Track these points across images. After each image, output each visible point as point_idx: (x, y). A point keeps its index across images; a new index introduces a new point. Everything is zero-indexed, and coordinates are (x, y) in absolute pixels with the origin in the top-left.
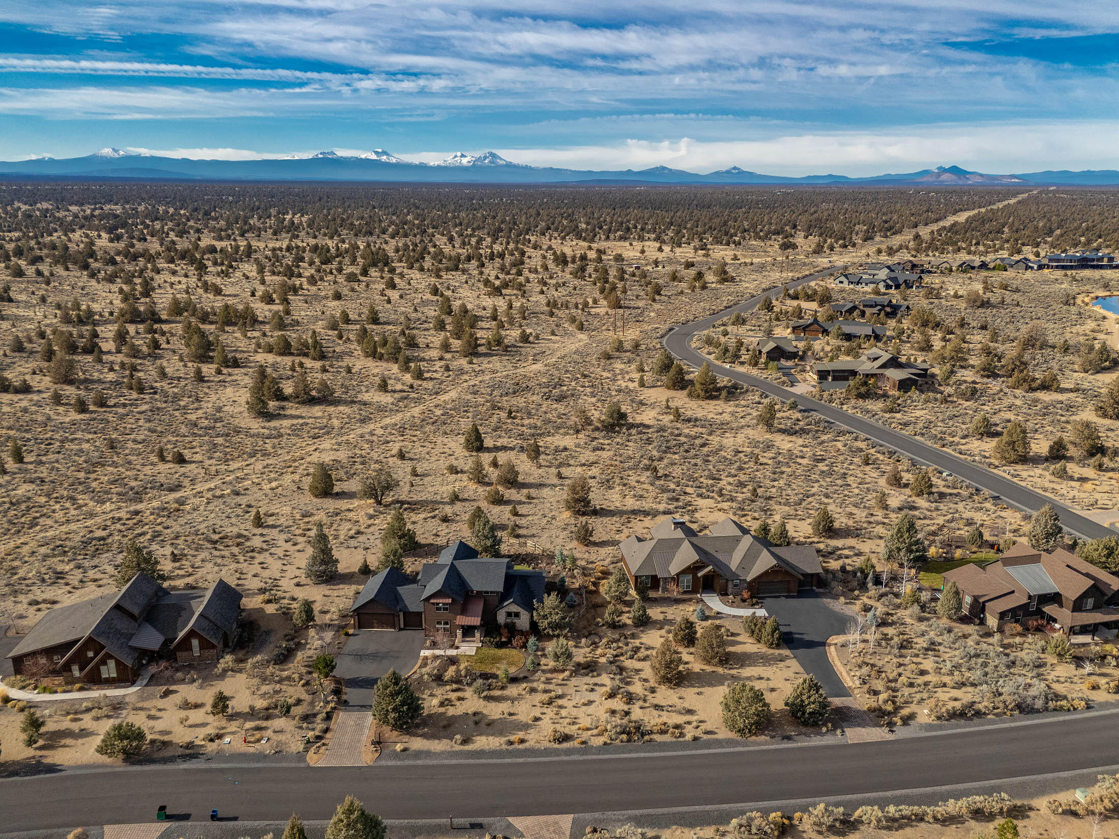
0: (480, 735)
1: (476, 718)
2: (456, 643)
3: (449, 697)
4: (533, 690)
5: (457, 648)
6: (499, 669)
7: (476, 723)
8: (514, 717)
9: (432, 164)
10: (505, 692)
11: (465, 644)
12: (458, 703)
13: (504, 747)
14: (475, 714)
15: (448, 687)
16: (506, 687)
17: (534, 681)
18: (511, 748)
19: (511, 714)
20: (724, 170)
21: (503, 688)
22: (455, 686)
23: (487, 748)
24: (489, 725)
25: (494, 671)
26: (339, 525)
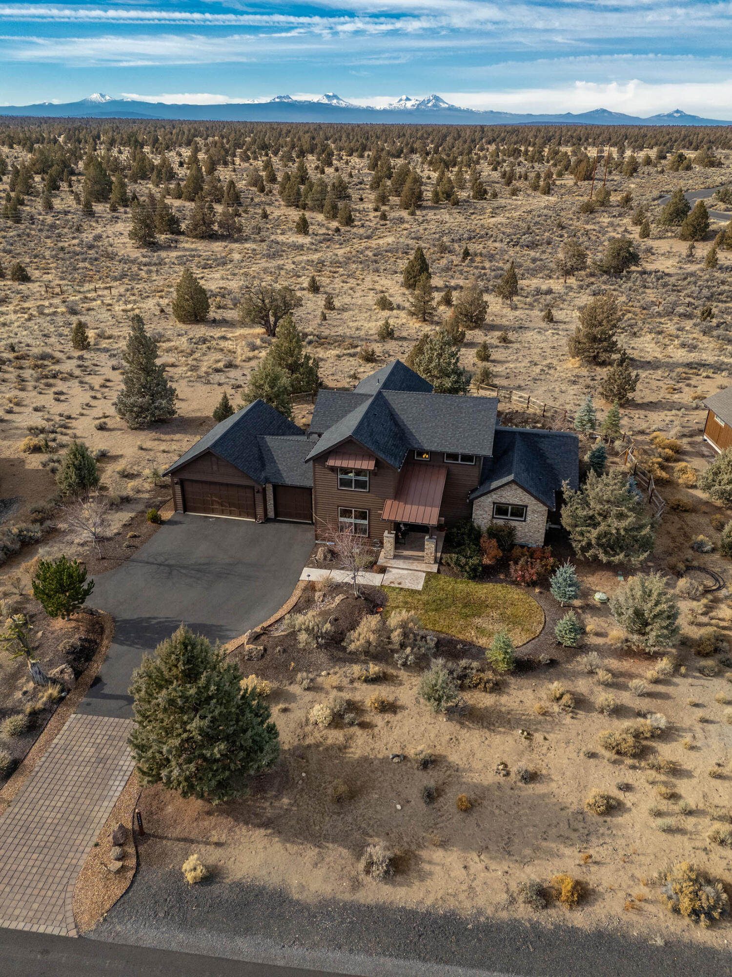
2: (381, 560)
9: (378, 108)
11: (400, 563)
20: (666, 113)
26: (204, 354)
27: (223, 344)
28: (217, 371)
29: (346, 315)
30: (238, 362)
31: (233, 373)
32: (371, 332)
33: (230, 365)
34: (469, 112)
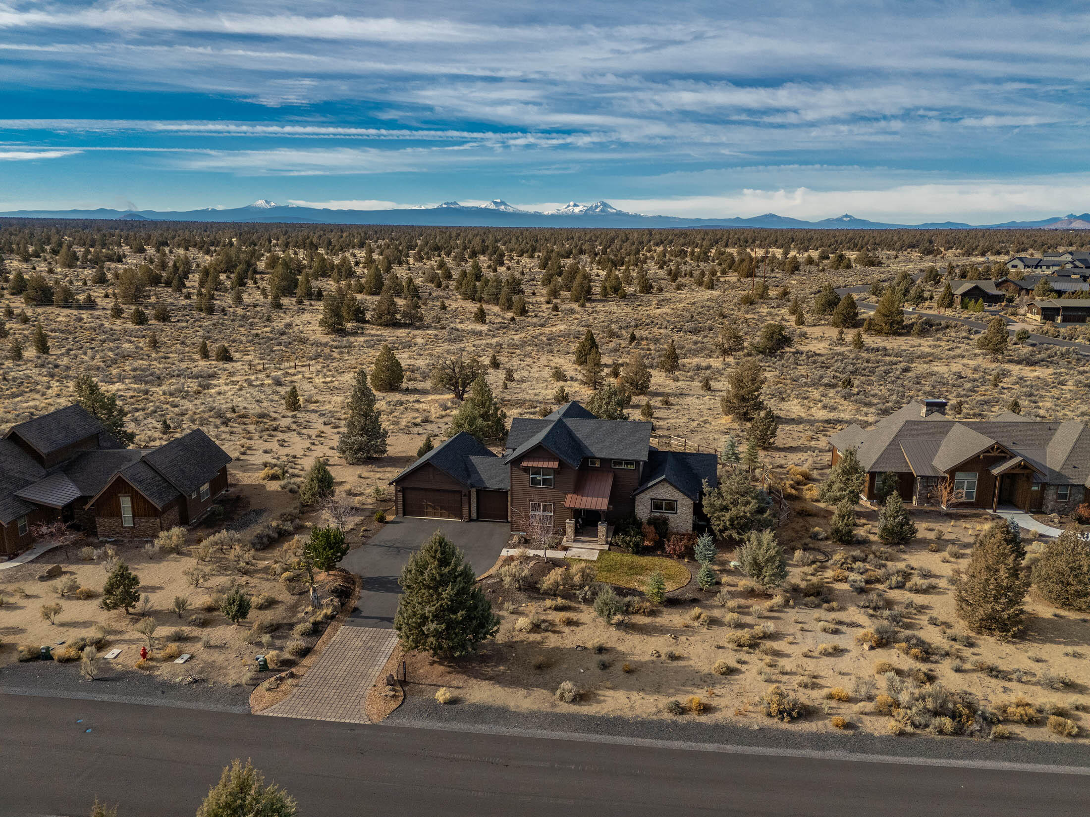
0: (613, 688)
1: (605, 657)
2: (564, 542)
3: (550, 618)
4: (713, 622)
5: (566, 549)
6: (642, 583)
7: (604, 666)
8: (681, 663)
10: (658, 620)
11: (580, 545)
12: (567, 630)
13: (667, 716)
14: (601, 650)
15: (548, 603)
16: (661, 612)
17: (713, 607)
18: (682, 719)
19: (673, 657)
20: (835, 218)
21: (653, 613)
22: (560, 601)
23: (629, 714)
24: (629, 671)
25: (634, 585)
26: (402, 413)
27: (417, 406)
28: (416, 425)
29: (524, 385)
30: (432, 419)
31: (429, 427)
32: (548, 397)
33: (426, 421)
34: (637, 217)
